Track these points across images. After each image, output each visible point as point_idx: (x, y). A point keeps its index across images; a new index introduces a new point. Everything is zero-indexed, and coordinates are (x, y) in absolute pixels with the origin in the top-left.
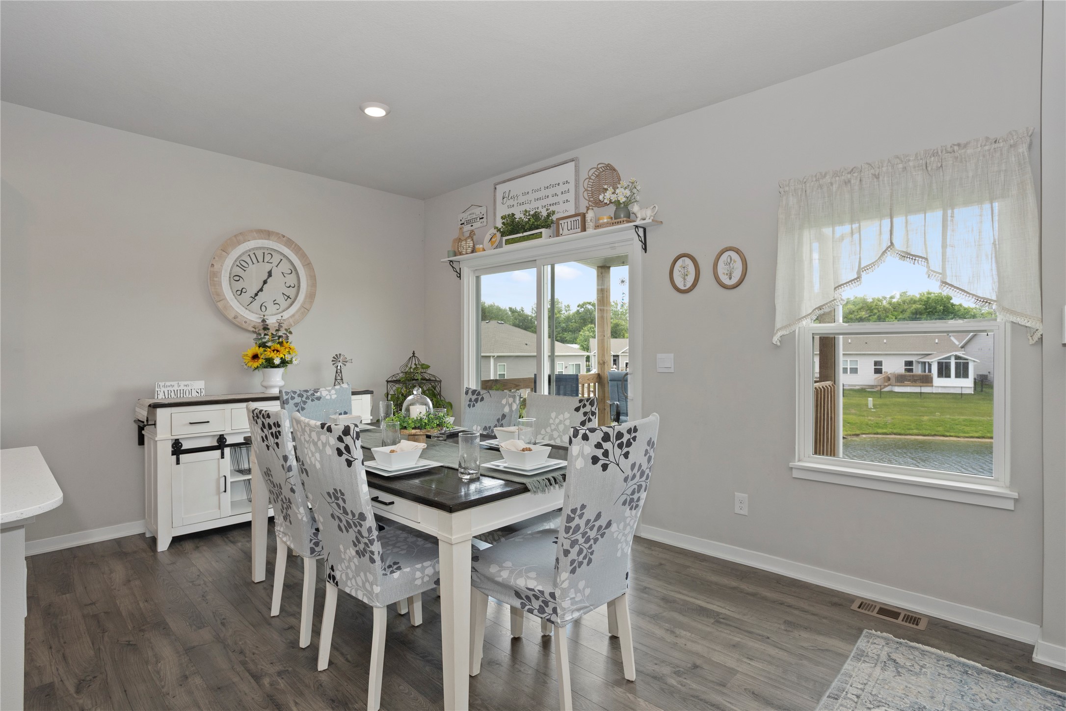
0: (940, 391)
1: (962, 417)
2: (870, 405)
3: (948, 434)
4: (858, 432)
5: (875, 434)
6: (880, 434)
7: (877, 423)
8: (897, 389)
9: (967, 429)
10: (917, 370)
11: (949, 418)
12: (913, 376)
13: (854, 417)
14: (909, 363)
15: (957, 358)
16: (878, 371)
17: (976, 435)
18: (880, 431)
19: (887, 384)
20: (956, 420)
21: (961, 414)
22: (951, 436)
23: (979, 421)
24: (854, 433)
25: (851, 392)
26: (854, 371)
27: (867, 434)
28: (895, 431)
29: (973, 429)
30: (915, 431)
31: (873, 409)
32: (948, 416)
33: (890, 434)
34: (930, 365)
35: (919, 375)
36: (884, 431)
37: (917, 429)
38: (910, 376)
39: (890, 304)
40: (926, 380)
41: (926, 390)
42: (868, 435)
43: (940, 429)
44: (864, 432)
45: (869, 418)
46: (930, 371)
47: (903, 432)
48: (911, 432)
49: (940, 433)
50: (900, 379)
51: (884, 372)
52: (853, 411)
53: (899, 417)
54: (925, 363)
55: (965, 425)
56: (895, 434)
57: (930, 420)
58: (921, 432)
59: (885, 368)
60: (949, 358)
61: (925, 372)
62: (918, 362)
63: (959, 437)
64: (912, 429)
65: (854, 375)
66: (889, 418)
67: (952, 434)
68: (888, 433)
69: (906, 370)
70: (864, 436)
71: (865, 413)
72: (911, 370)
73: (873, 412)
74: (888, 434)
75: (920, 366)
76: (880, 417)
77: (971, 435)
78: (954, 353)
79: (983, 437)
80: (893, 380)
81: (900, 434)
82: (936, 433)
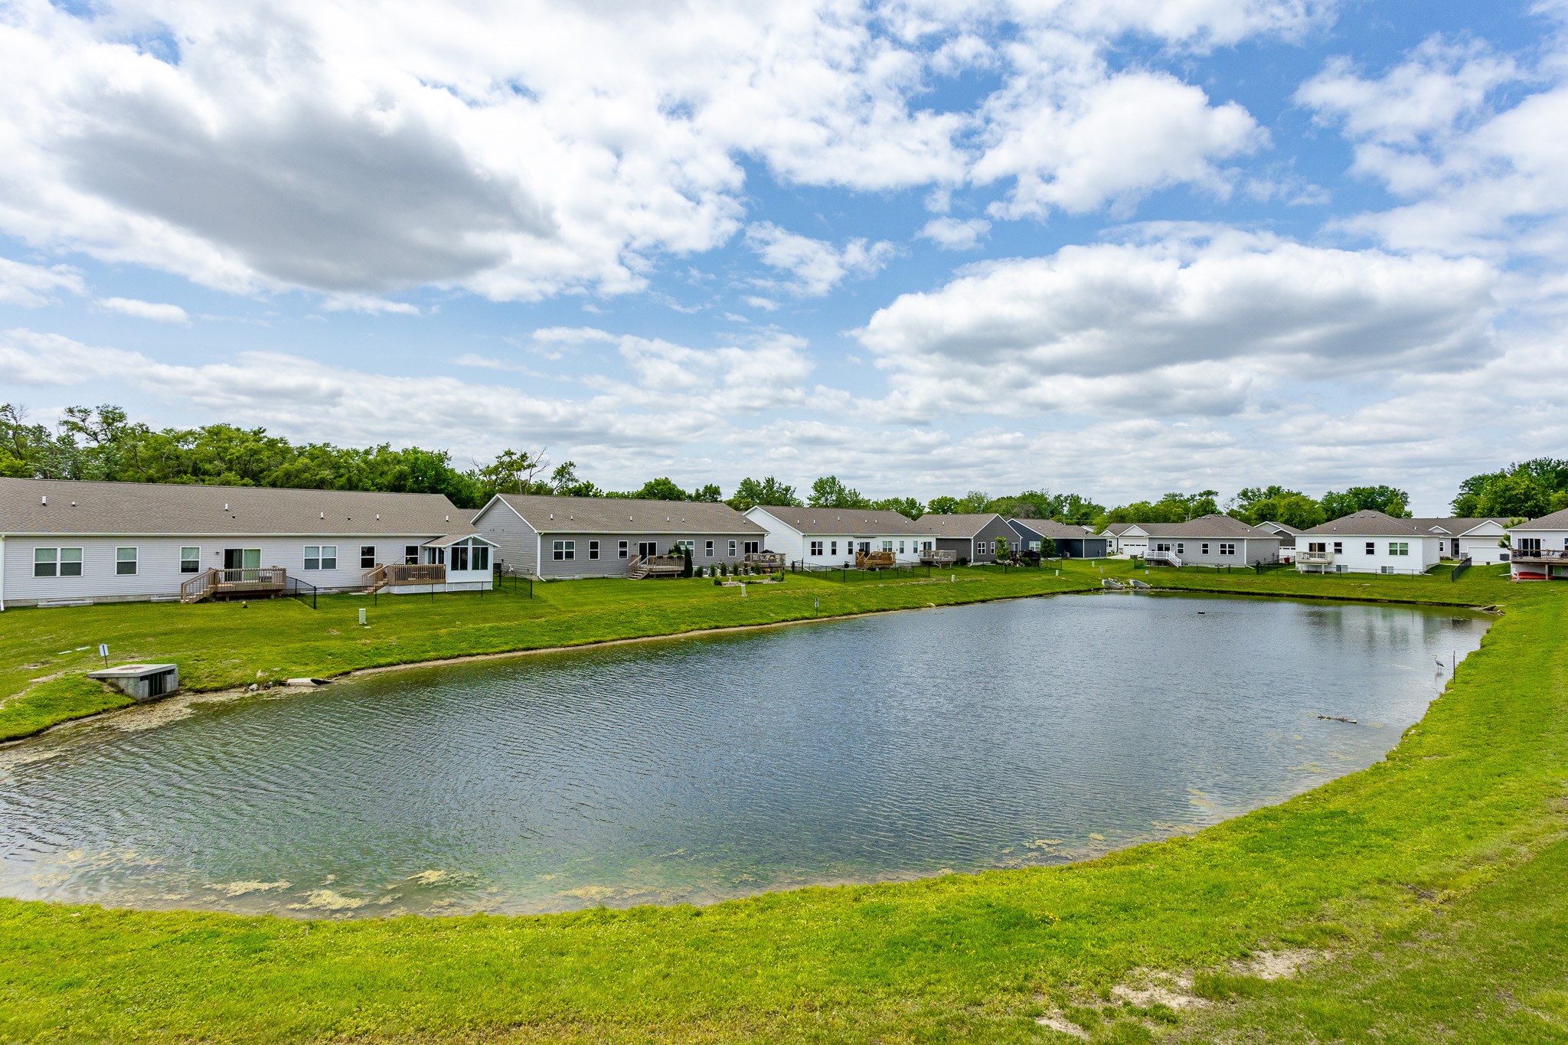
0: (454, 589)
1: (488, 625)
2: (362, 619)
3: (475, 652)
4: (347, 669)
5: (375, 667)
6: (383, 666)
7: (377, 649)
8: (396, 590)
9: (495, 641)
10: (424, 560)
11: (473, 628)
12: (420, 569)
13: (339, 643)
14: (412, 550)
15: (475, 541)
16: (367, 563)
17: (507, 648)
18: (382, 661)
19: (381, 583)
20: (480, 630)
21: (485, 620)
22: (478, 654)
23: (508, 628)
24: (341, 671)
25: (327, 600)
26: (330, 564)
27: (363, 669)
28: (405, 658)
29: (502, 640)
30: (433, 654)
31: (366, 625)
32: (471, 626)
33: (398, 664)
34: (441, 552)
35: (428, 569)
36: (390, 660)
37: (435, 650)
38: (415, 569)
39: (366, 462)
40: (438, 575)
41: (438, 588)
42: (363, 672)
43: (464, 645)
44: (357, 667)
45: (363, 641)
46: (441, 561)
47: (416, 658)
48: (427, 656)
49: (464, 652)
50: (402, 575)
51: (377, 565)
52: (335, 633)
53: (407, 635)
54: (434, 549)
55: (492, 636)
56: (405, 663)
57: (449, 634)
58: (441, 654)
59: (377, 558)
60: (466, 542)
61: (434, 562)
62: (425, 548)
63: (487, 654)
64: (429, 652)
65: (329, 572)
66: (393, 638)
67: (479, 651)
68: (395, 662)
69: (407, 561)
70: (358, 673)
71: (355, 634)
72: (415, 561)
73: (367, 629)
74: (395, 665)
75: (427, 553)
76: (379, 638)
77: (502, 649)
78: (472, 536)
79: (514, 650)
80: (391, 576)
81: (412, 662)
82: (460, 653)
